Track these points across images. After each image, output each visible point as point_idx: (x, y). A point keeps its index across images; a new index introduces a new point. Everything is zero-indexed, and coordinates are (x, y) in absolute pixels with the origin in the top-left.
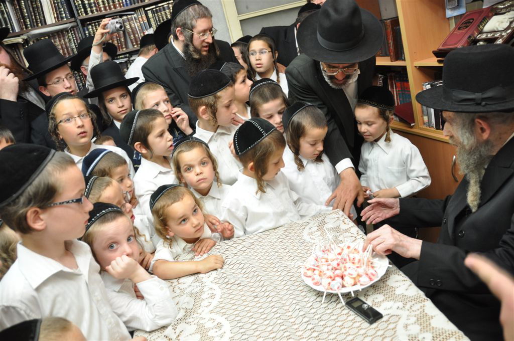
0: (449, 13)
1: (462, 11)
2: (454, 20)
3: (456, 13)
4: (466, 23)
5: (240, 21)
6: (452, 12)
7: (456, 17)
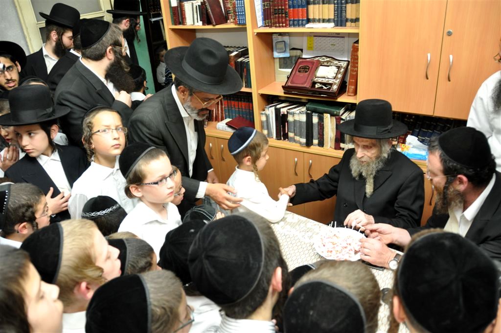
0: (276, 55)
1: (287, 55)
2: (278, 60)
3: (282, 55)
4: (305, 68)
5: (40, 28)
6: (279, 54)
7: (280, 58)
